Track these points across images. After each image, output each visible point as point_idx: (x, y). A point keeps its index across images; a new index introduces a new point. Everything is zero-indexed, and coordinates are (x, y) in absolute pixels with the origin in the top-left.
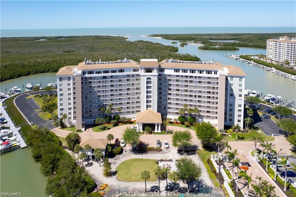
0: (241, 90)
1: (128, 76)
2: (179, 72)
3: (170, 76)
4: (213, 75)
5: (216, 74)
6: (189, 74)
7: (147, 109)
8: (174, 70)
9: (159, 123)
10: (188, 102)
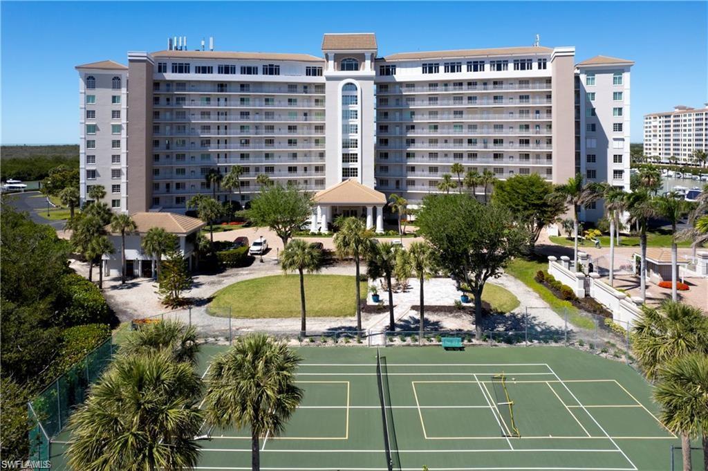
0: (620, 109)
1: (292, 87)
2: (437, 71)
3: (410, 85)
4: (535, 72)
5: (545, 68)
6: (465, 74)
7: (343, 180)
8: (421, 69)
9: (380, 204)
10: (466, 163)
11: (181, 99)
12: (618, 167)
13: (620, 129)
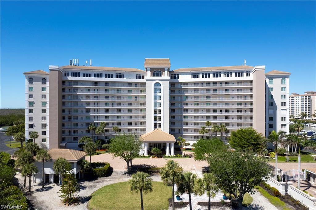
0: (285, 95)
1: (130, 84)
2: (199, 77)
3: (186, 84)
4: (245, 78)
5: (249, 76)
6: (211, 79)
7: (154, 129)
8: (191, 76)
9: (173, 142)
10: (212, 121)
11: (76, 89)
12: (284, 123)
13: (285, 105)
